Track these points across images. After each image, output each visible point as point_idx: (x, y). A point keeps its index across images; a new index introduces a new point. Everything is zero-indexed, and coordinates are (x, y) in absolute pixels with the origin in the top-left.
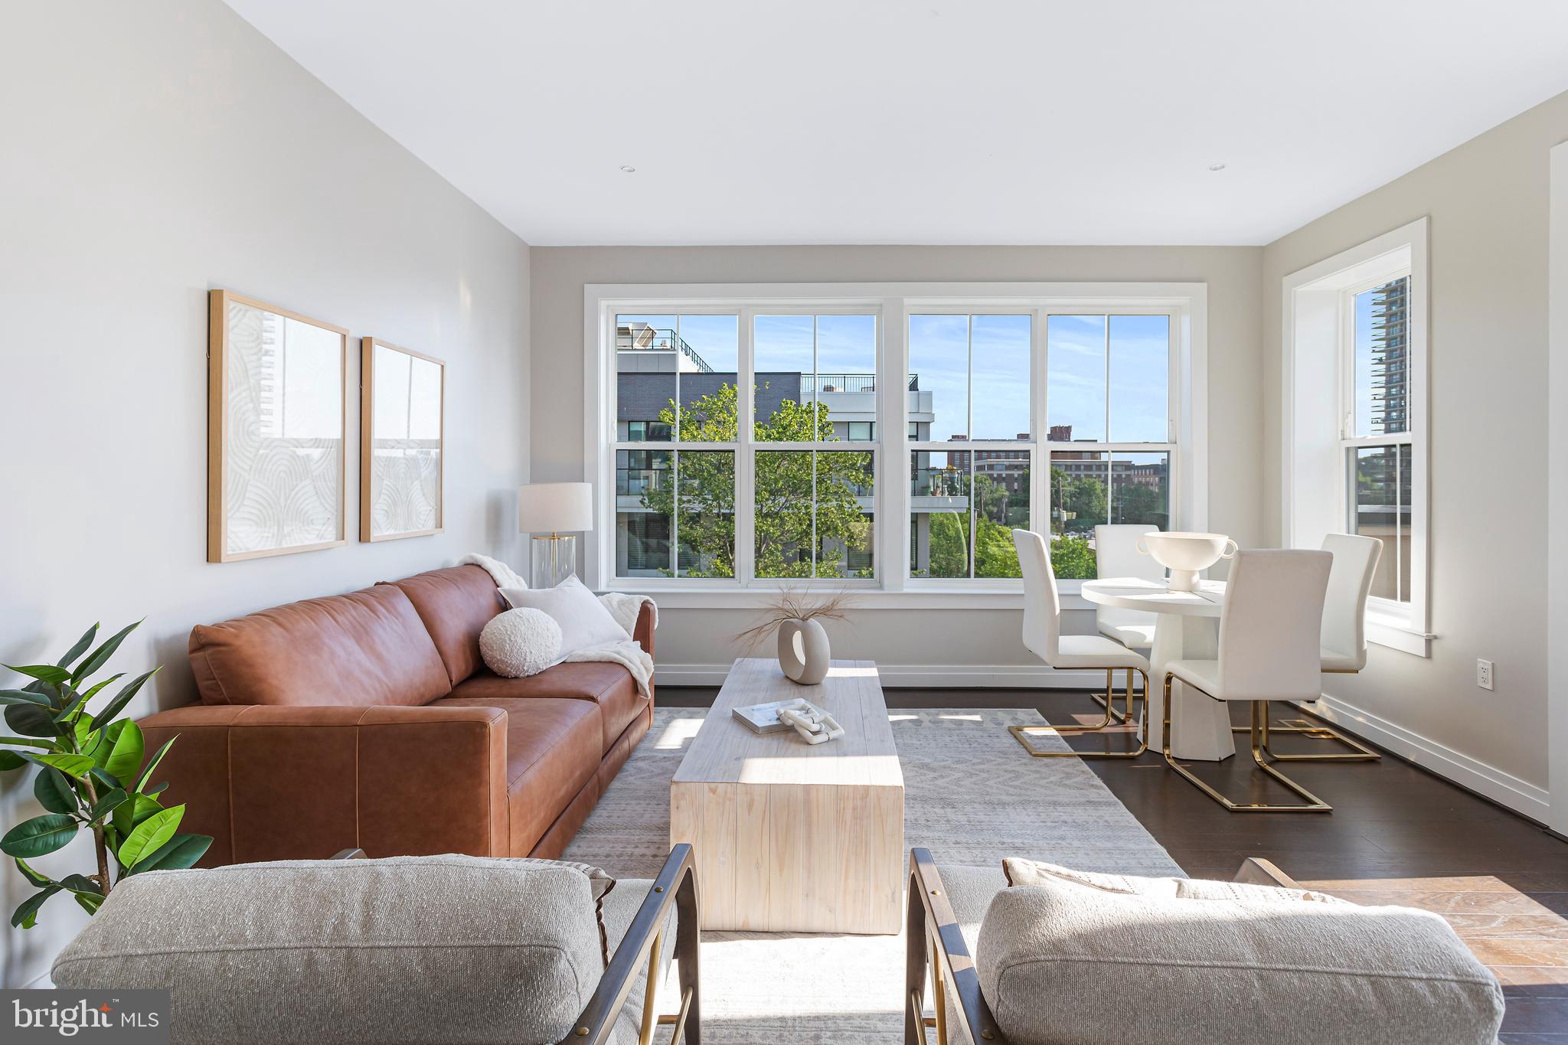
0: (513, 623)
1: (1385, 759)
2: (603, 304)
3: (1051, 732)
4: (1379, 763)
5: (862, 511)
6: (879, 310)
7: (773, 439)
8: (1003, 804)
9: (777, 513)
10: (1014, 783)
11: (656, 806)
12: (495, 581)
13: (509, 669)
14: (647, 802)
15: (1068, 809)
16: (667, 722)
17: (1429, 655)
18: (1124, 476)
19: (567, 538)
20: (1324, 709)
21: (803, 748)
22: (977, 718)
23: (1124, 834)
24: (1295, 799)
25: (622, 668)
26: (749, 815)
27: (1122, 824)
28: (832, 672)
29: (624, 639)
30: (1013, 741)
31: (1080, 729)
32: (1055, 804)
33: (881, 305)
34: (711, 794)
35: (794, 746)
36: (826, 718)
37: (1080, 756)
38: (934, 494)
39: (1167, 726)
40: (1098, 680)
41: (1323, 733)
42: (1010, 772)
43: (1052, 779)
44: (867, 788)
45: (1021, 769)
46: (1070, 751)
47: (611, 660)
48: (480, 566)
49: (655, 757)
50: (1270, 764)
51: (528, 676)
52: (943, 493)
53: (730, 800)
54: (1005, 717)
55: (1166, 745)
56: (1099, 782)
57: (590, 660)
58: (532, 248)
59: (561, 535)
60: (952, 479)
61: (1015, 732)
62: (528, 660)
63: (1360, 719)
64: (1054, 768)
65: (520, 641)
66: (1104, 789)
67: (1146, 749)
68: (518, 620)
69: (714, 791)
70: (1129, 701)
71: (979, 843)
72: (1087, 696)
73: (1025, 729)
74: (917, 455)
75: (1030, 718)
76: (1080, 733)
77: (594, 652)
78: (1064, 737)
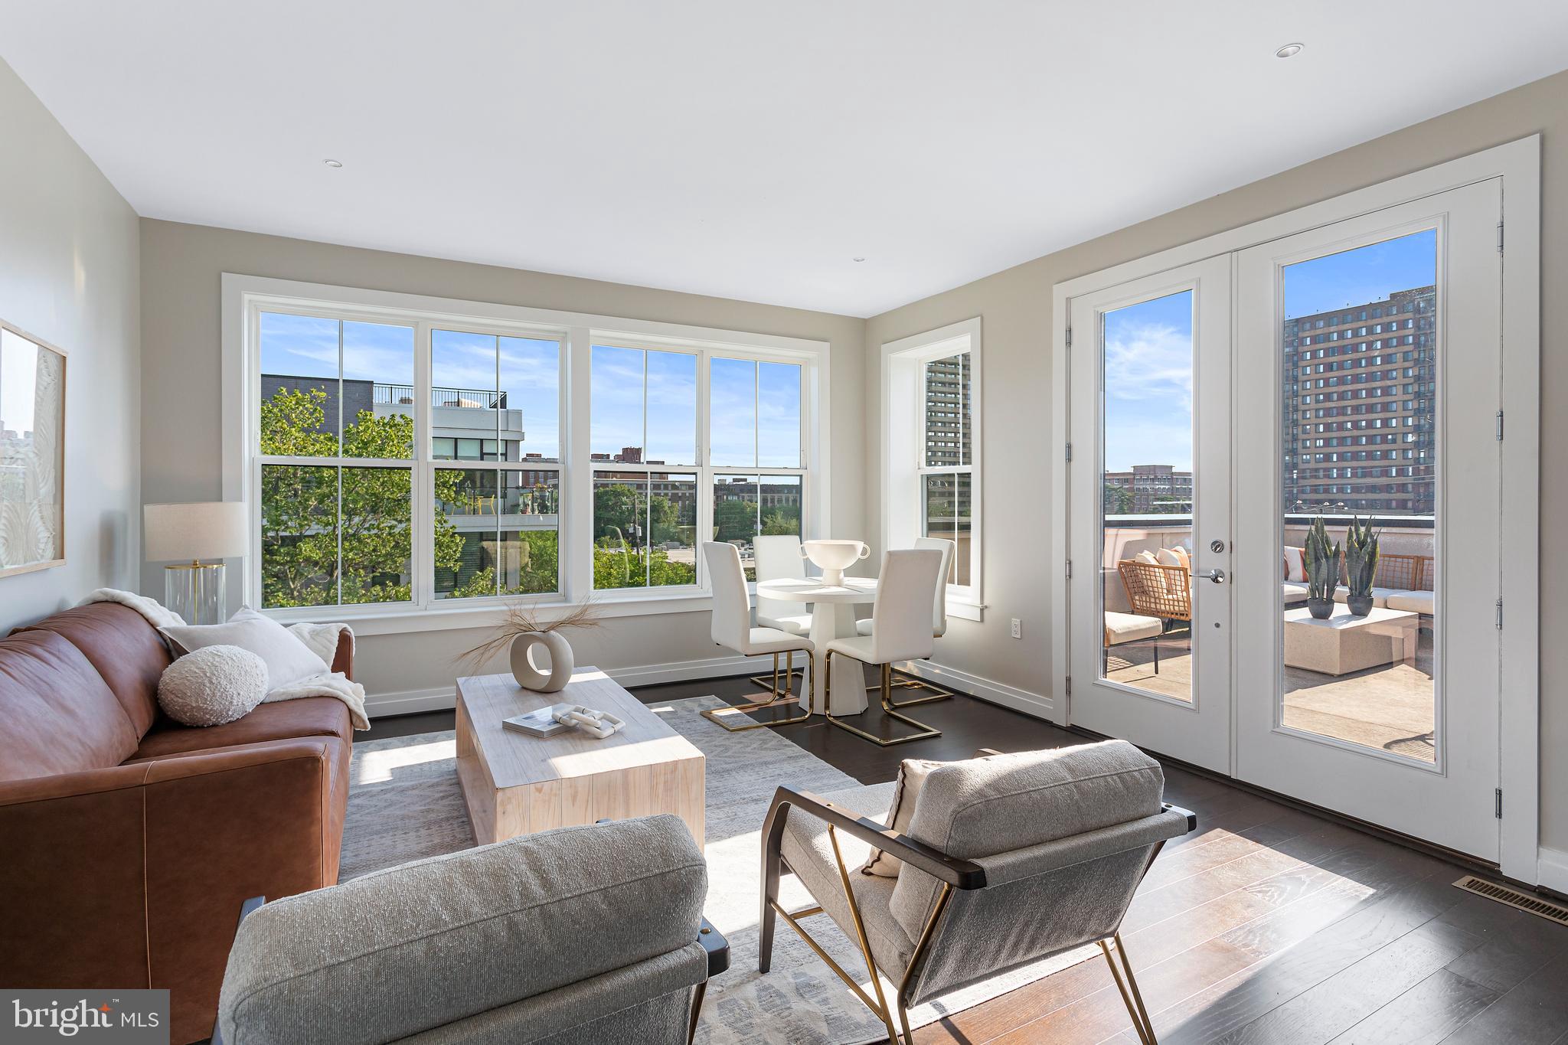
0: (212, 663)
1: (957, 697)
2: (247, 297)
3: (734, 711)
4: (953, 699)
5: (456, 531)
6: (564, 337)
7: (351, 455)
8: (728, 771)
9: (354, 535)
10: (726, 754)
11: (404, 836)
12: (147, 620)
13: (208, 716)
14: (391, 834)
15: (777, 766)
16: (359, 758)
17: (982, 620)
18: (687, 495)
19: (215, 566)
20: (912, 668)
21: (596, 743)
22: (669, 709)
23: (824, 774)
24: (915, 730)
25: (337, 701)
26: (573, 805)
27: (819, 768)
28: (575, 678)
29: (323, 672)
30: (709, 722)
31: (756, 706)
32: (766, 763)
33: (566, 333)
34: (537, 794)
35: (587, 743)
36: (605, 714)
37: (766, 726)
38: (524, 512)
39: (828, 693)
40: (766, 664)
41: (915, 684)
42: (720, 746)
43: (755, 746)
44: (676, 763)
45: (727, 743)
46: (756, 723)
47: (321, 694)
48: (119, 603)
49: (370, 791)
50: (892, 710)
51: (230, 722)
52: (533, 511)
53: (555, 795)
54: (692, 704)
55: (827, 707)
56: (788, 742)
57: (294, 697)
58: (141, 219)
59: (206, 564)
60: (543, 498)
61: (707, 715)
62: (235, 703)
63: (937, 671)
64: (750, 737)
65: (224, 682)
66: (793, 746)
67: (812, 714)
68: (217, 659)
69: (539, 790)
70: (789, 679)
71: (725, 803)
72: (748, 680)
73: (713, 712)
74: (506, 474)
75: (713, 702)
76: (756, 709)
77: (297, 688)
78: (747, 714)
